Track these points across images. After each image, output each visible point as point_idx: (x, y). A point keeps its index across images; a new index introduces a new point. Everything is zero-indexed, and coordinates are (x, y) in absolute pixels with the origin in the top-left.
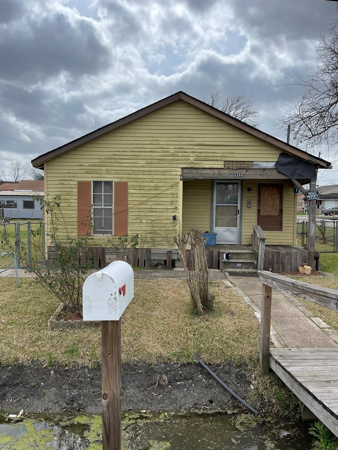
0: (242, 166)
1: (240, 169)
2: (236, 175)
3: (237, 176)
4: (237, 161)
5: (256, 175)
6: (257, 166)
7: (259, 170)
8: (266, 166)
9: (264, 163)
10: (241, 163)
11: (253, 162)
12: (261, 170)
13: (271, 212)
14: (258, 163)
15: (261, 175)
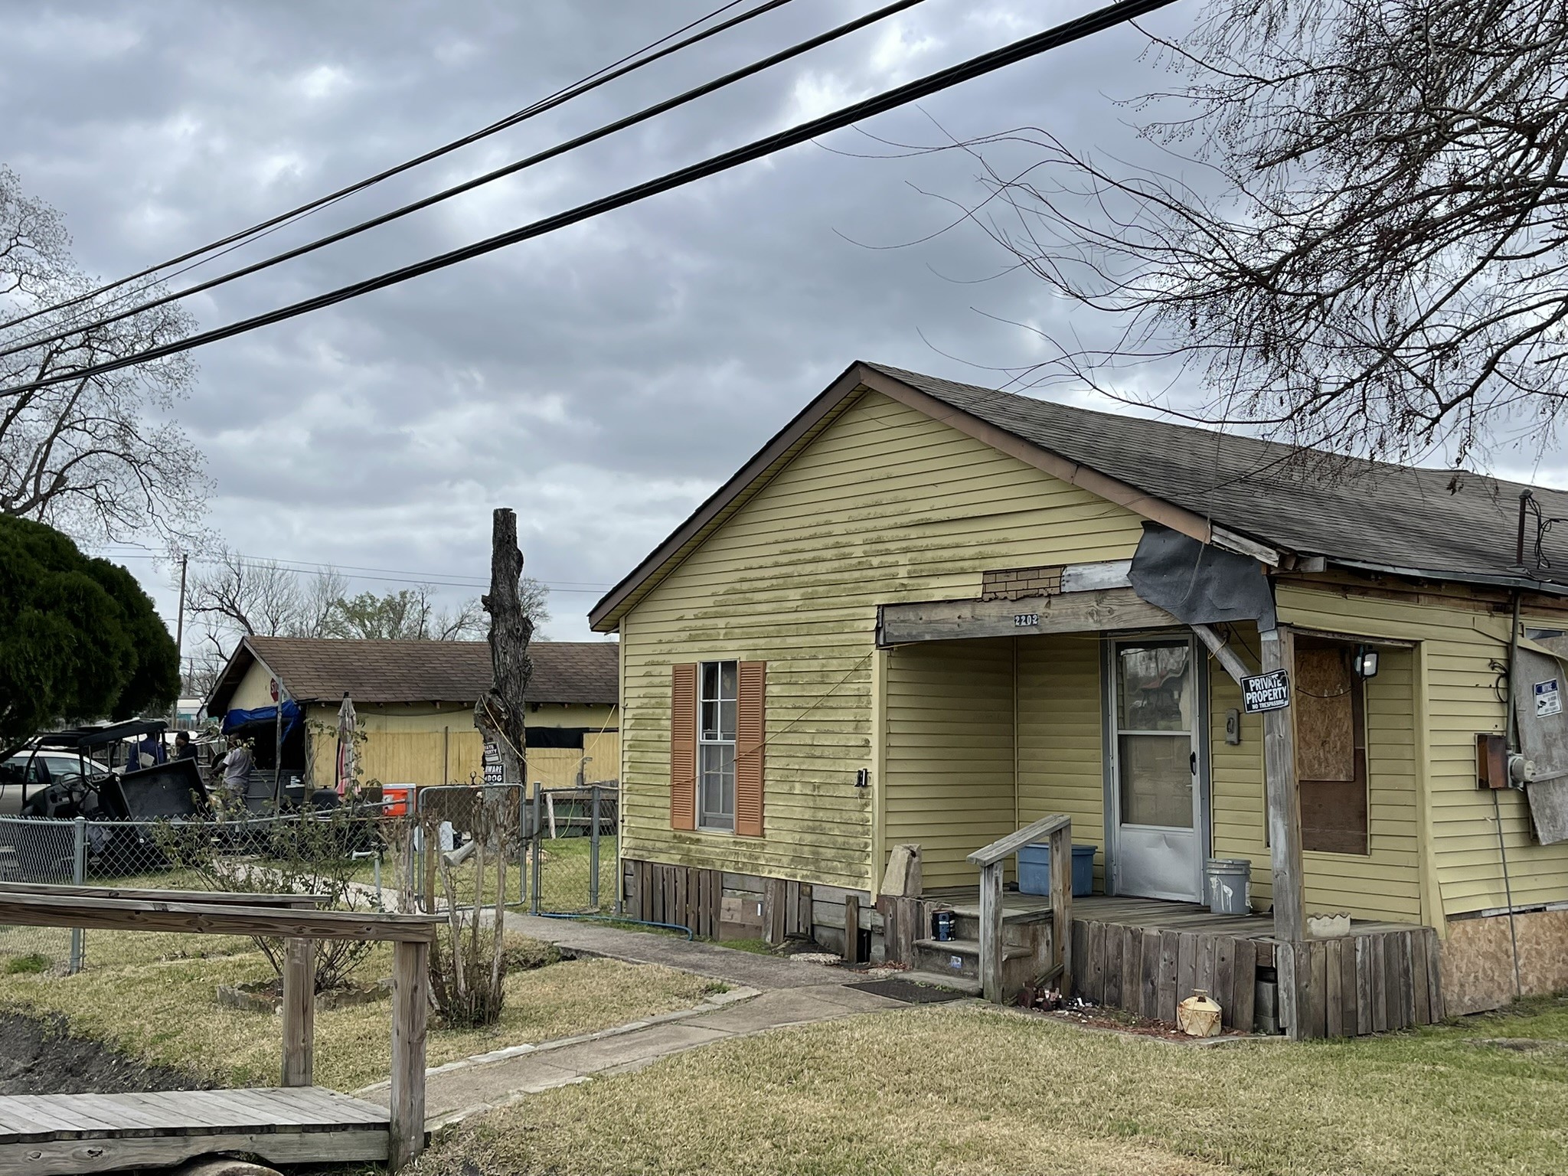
0: (1032, 584)
1: (1028, 596)
2: (1020, 621)
3: (1023, 624)
4: (1018, 570)
5: (1076, 615)
6: (1076, 582)
7: (1086, 598)
8: (1102, 581)
9: (1099, 567)
10: (1030, 575)
11: (1065, 566)
12: (1093, 597)
13: (1320, 765)
14: (1080, 569)
15: (1091, 614)
